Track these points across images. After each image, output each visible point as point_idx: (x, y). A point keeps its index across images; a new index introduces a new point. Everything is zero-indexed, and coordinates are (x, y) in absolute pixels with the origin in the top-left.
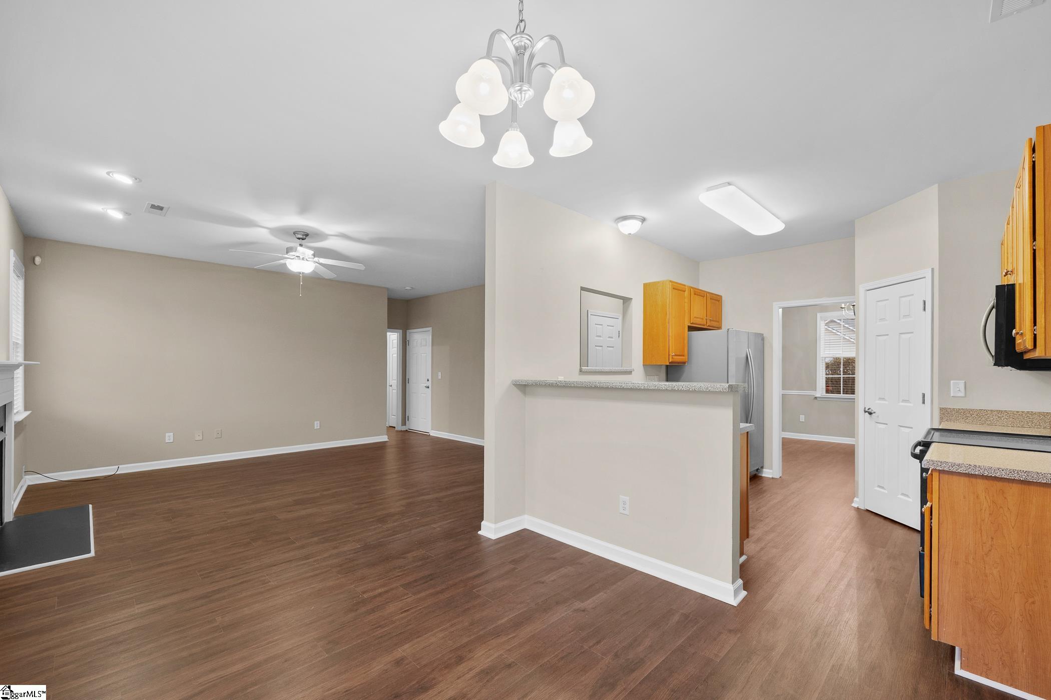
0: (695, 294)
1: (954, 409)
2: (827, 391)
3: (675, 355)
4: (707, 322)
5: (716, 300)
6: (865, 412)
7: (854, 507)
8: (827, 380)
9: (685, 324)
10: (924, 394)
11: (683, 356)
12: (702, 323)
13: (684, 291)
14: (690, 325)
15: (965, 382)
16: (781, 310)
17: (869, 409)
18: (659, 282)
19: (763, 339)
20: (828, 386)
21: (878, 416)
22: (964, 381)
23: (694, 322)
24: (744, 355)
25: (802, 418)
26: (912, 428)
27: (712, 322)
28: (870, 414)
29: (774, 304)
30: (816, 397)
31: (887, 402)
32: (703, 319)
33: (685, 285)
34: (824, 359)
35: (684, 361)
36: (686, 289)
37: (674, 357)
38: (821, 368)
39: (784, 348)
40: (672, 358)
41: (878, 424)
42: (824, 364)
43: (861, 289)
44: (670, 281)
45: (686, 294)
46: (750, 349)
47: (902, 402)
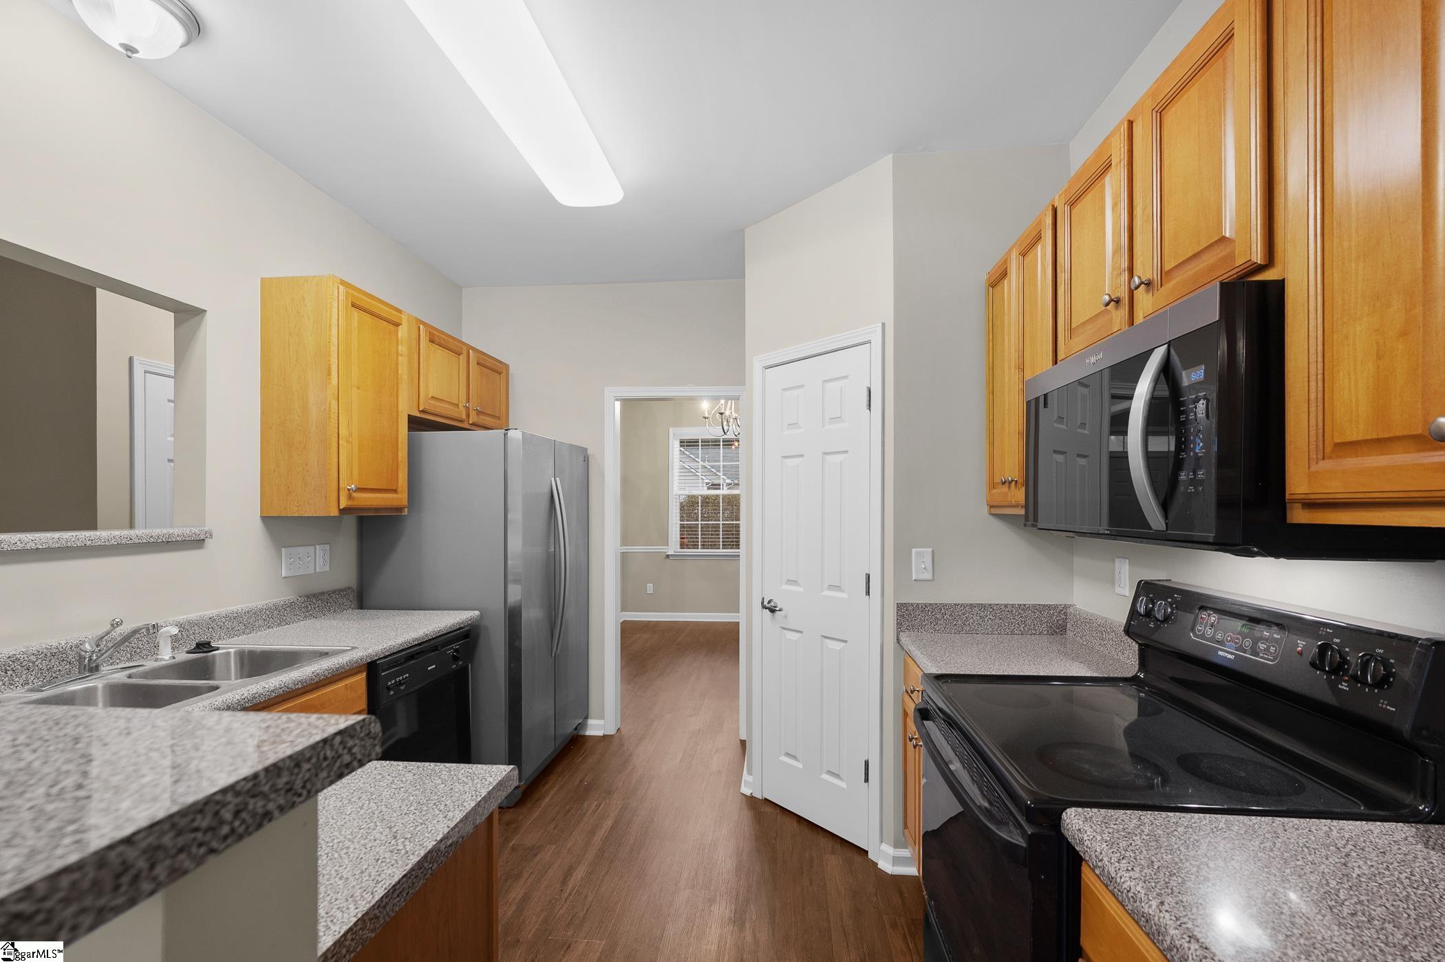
0: (432, 341)
1: (918, 604)
2: (682, 546)
3: (359, 490)
4: (468, 416)
5: (494, 369)
6: (764, 607)
7: (746, 795)
8: (682, 526)
9: (400, 408)
10: (869, 575)
11: (395, 491)
12: (455, 415)
13: (397, 325)
14: (416, 414)
15: (933, 551)
16: (618, 404)
17: (769, 602)
18: (306, 279)
19: (586, 460)
20: (683, 538)
21: (786, 617)
22: (931, 549)
23: (432, 409)
24: (546, 490)
25: (650, 588)
26: (846, 642)
27: (481, 417)
28: (772, 611)
29: (607, 390)
30: (668, 555)
31: (801, 589)
32: (457, 405)
33: (399, 311)
34: (677, 497)
35: (396, 504)
36: (401, 319)
37: (355, 495)
38: (674, 511)
39: (625, 481)
40: (350, 497)
41: (785, 632)
42: (678, 504)
43: (756, 364)
44: (343, 283)
45: (403, 332)
46: (558, 479)
47: (828, 589)
